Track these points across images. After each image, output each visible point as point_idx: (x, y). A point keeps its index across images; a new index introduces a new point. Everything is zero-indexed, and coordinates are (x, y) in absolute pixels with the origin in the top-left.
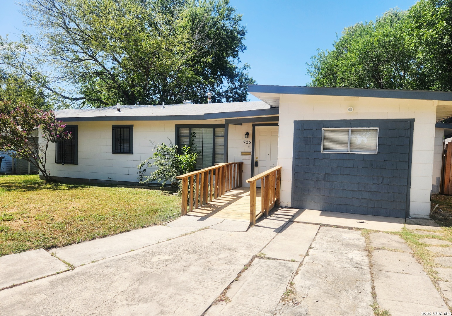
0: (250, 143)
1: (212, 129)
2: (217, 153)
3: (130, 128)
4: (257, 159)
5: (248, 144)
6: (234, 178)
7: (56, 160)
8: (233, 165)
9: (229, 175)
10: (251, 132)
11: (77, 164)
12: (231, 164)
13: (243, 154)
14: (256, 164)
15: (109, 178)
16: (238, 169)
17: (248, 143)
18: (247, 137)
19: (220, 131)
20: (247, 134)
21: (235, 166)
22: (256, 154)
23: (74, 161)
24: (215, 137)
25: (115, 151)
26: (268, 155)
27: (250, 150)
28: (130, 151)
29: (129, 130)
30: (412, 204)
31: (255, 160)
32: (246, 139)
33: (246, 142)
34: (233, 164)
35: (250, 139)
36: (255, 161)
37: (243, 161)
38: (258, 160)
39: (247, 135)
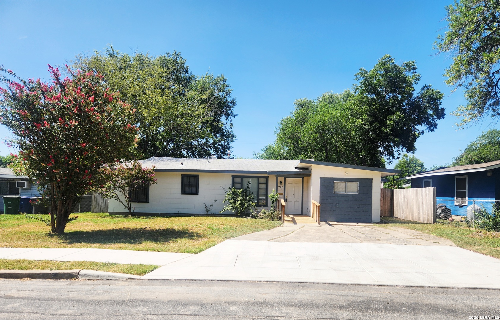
1: (257, 179)
2: (261, 193)
3: (197, 177)
5: (281, 188)
10: (283, 181)
11: (148, 202)
18: (281, 184)
19: (262, 180)
20: (281, 182)
22: (286, 194)
23: (146, 200)
24: (259, 183)
25: (184, 192)
26: (293, 195)
27: (283, 192)
28: (196, 193)
30: (373, 216)
35: (283, 186)
36: (286, 198)
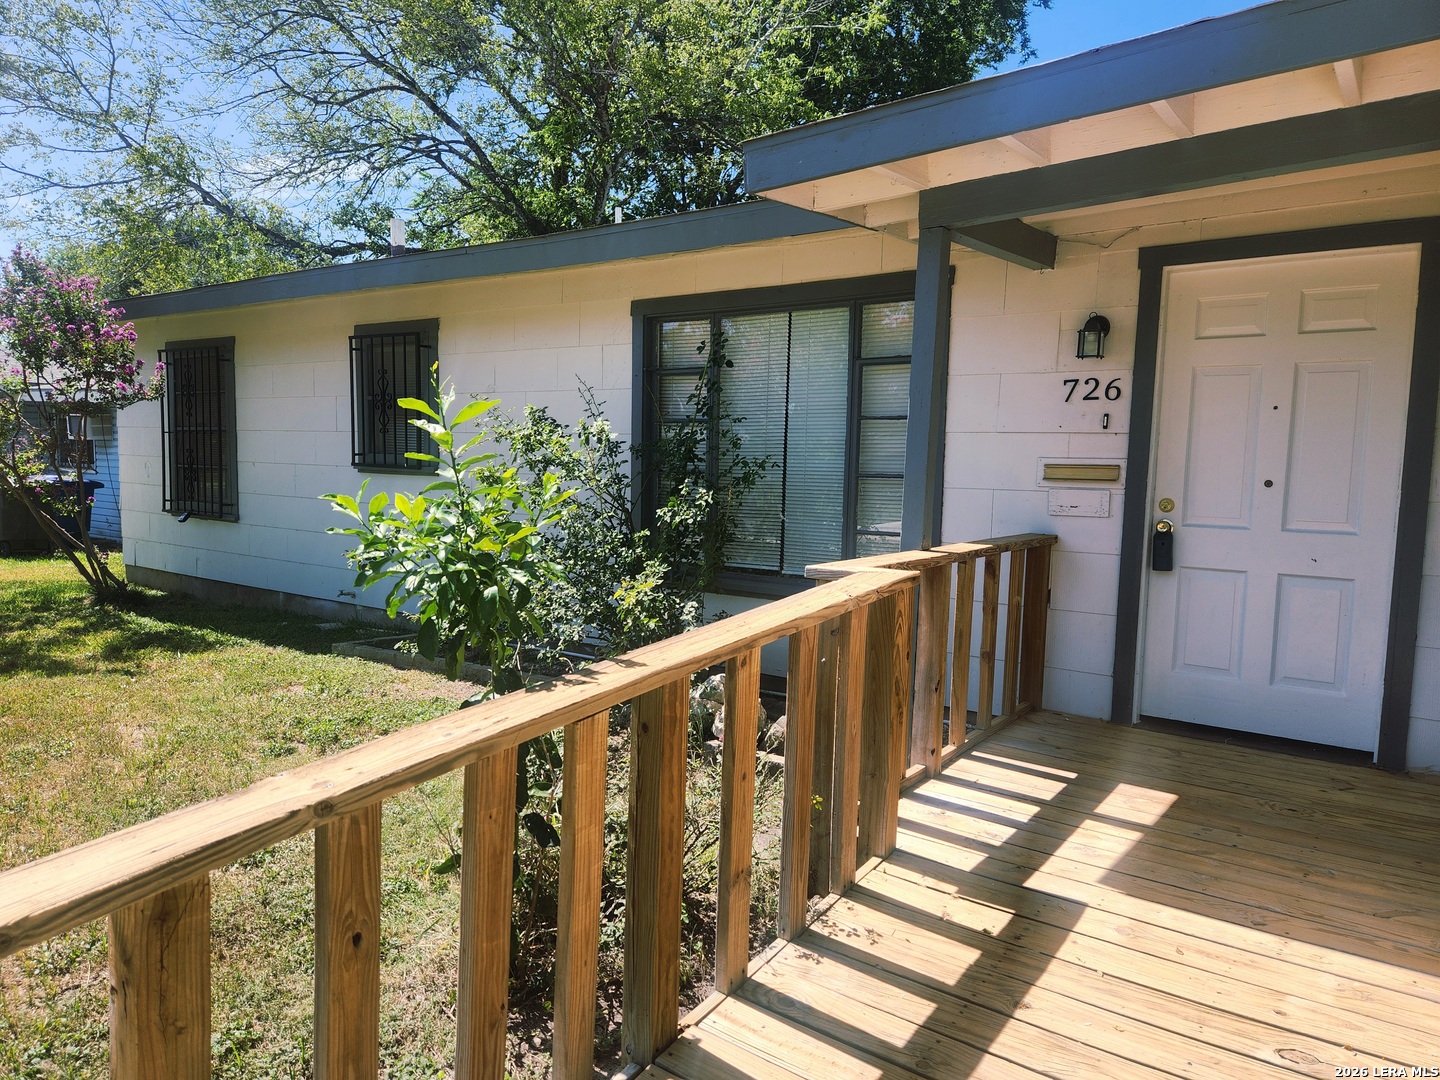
0: (1113, 393)
1: (840, 318)
2: (878, 467)
3: (422, 337)
4: (1165, 510)
5: (1102, 405)
6: (988, 656)
7: (165, 500)
8: (980, 563)
9: (942, 644)
10: (1124, 313)
11: (237, 519)
12: (966, 560)
13: (1055, 474)
14: (1164, 551)
15: (342, 594)
16: (1014, 590)
17: (1100, 392)
18: (1090, 347)
19: (893, 322)
20: (1098, 325)
21: (992, 570)
22: (1164, 481)
23: (222, 505)
24: (860, 362)
26: (1269, 484)
27: (1114, 449)
29: (419, 346)
31: (1155, 518)
32: (1085, 369)
33: (1083, 390)
34: (977, 554)
35: (1118, 367)
36: (1151, 526)
37: (1060, 528)
38: (1174, 520)
39: (1091, 337)
